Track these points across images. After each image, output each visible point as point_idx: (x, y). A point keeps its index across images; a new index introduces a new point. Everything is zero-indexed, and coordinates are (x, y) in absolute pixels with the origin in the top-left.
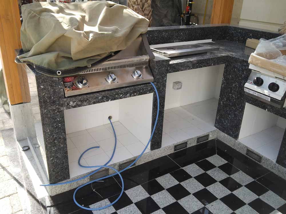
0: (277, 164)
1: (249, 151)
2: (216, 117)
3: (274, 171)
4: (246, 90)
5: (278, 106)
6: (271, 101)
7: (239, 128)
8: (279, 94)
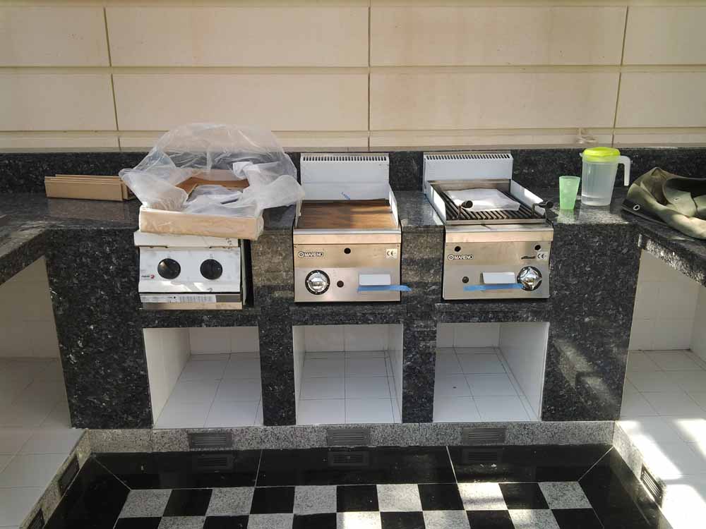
0: (269, 427)
1: (194, 436)
2: (69, 401)
3: (267, 446)
4: (145, 299)
5: (238, 306)
6: (219, 300)
7: (147, 398)
8: (231, 280)
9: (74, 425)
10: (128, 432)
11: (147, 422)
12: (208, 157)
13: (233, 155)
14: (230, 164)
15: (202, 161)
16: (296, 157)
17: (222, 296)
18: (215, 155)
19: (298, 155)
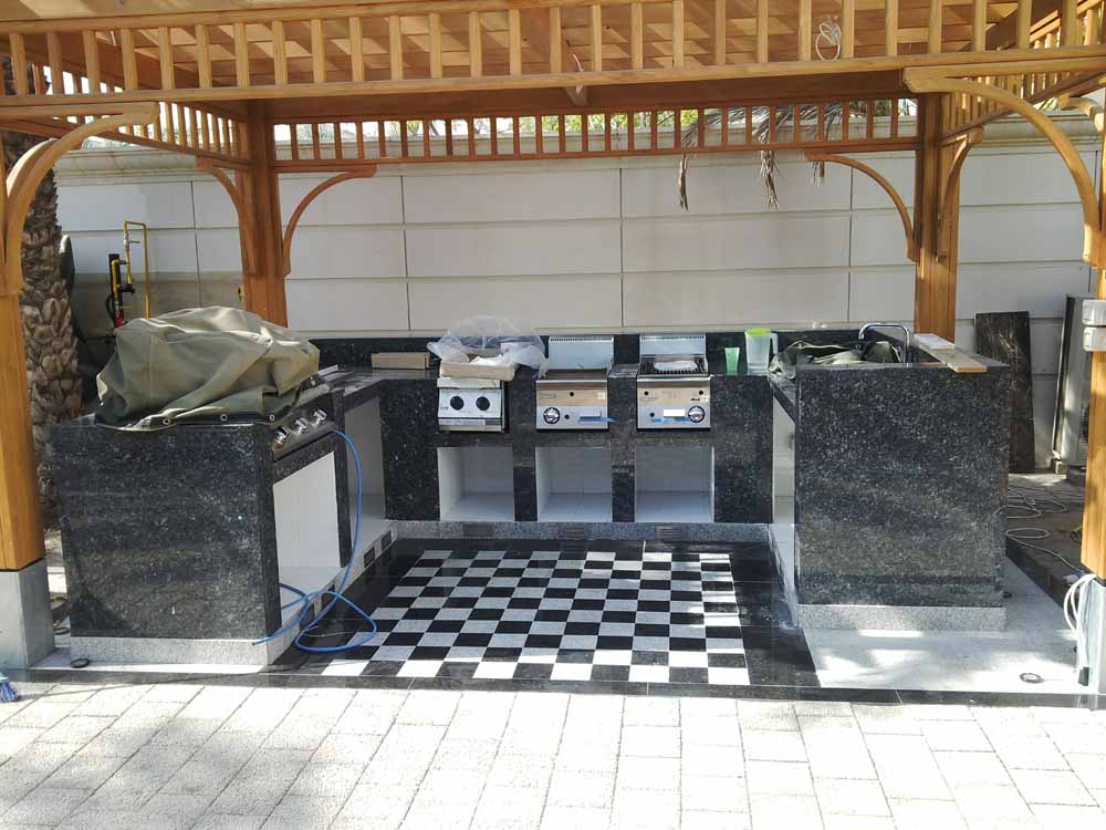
0: (518, 522)
1: (467, 527)
2: (386, 499)
4: (441, 422)
5: (498, 428)
6: (487, 424)
7: (436, 500)
8: (495, 410)
9: (387, 518)
10: (423, 523)
11: (436, 516)
12: (484, 339)
13: (500, 338)
14: (499, 344)
15: (480, 342)
16: (545, 339)
17: (489, 421)
18: (488, 338)
19: (548, 337)
